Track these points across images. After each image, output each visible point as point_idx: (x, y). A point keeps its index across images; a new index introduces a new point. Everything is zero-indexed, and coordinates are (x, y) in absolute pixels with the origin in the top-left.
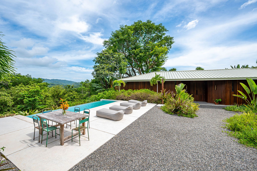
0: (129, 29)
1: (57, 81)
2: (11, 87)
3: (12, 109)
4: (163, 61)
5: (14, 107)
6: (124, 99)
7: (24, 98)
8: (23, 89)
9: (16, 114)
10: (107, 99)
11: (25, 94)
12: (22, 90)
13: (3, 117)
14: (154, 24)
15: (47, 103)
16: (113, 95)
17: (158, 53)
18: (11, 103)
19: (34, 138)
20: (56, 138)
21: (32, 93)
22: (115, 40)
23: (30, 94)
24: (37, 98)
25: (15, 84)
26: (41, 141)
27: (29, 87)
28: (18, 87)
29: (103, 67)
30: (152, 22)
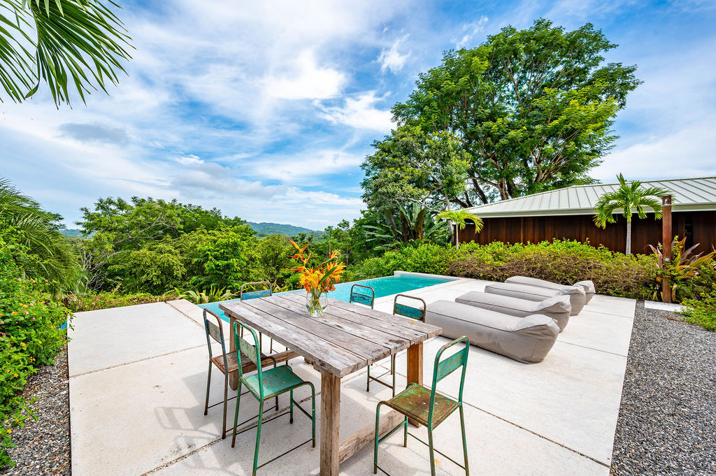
0: (474, 56)
1: (271, 227)
2: (182, 233)
3: (181, 284)
4: (595, 153)
5: (185, 280)
6: (481, 275)
7: (207, 260)
8: (204, 238)
9: (181, 296)
10: (417, 272)
11: (209, 250)
12: (202, 241)
13: (152, 302)
14: (559, 30)
15: (251, 276)
16: (438, 258)
17: (578, 125)
18: (180, 271)
19: (207, 407)
20: (291, 421)
21: (221, 249)
22: (431, 95)
23: (218, 251)
24: (233, 261)
25: (190, 228)
26: (232, 431)
27: (215, 235)
28: (195, 235)
29: (396, 175)
30: (552, 27)
